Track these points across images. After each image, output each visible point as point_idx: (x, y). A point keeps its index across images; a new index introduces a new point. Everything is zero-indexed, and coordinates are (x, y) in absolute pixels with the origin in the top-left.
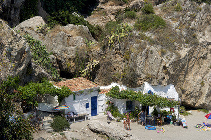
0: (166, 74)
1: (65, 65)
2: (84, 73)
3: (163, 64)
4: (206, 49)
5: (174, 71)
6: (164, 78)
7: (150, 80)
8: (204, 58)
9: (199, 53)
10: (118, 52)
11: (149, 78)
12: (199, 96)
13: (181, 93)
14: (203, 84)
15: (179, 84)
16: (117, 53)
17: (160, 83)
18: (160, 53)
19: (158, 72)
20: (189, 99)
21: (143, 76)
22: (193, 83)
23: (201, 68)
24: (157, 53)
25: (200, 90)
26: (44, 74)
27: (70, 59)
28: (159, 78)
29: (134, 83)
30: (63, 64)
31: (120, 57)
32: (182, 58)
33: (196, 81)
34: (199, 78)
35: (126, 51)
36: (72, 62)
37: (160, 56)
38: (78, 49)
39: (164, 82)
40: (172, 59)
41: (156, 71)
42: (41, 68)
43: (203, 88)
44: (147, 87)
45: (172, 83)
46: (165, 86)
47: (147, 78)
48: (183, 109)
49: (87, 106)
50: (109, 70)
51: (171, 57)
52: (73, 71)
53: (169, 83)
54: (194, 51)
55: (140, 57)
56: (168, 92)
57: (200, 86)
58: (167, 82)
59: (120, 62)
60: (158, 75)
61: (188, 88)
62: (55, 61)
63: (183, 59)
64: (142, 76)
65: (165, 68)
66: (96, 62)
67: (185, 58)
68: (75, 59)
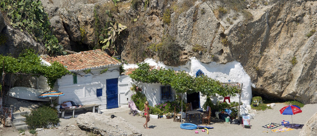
0: (225, 45)
1: (76, 31)
2: (106, 43)
3: (220, 30)
4: (301, 7)
5: (239, 41)
6: (222, 51)
7: (199, 53)
8: (298, 21)
9: (288, 14)
10: (155, 11)
11: (197, 51)
12: (287, 80)
13: (255, 74)
14: (294, 62)
15: (251, 61)
16: (152, 13)
17: (215, 59)
18: (217, 12)
19: (212, 42)
20: (270, 84)
21: (188, 48)
22: (276, 60)
23: (292, 36)
24: (212, 13)
25: (290, 71)
26: (28, 43)
27: (86, 23)
28: (214, 51)
29: (175, 58)
30: (73, 29)
31: (158, 19)
32: (255, 20)
33: (281, 57)
34: (288, 52)
35: (166, 9)
36: (89, 26)
37: (215, 18)
38: (98, 7)
39: (222, 58)
40: (235, 22)
41: (209, 41)
42: (23, 34)
43: (294, 69)
44: (195, 65)
45: (237, 59)
46: (223, 63)
47: (194, 50)
48: (257, 100)
49: (99, 93)
50: (141, 39)
51: (235, 19)
52: (90, 40)
53: (230, 59)
54: (279, 10)
55: (183, 19)
56: (231, 73)
57: (289, 65)
58: (226, 58)
59: (157, 26)
60: (211, 46)
61: (268, 67)
62: (60, 25)
63: (257, 22)
64: (186, 48)
65: (223, 35)
66: (122, 27)
67: (260, 20)
68: (92, 22)
